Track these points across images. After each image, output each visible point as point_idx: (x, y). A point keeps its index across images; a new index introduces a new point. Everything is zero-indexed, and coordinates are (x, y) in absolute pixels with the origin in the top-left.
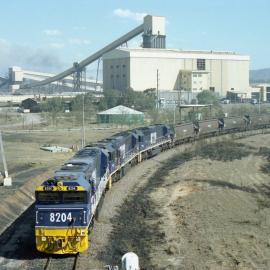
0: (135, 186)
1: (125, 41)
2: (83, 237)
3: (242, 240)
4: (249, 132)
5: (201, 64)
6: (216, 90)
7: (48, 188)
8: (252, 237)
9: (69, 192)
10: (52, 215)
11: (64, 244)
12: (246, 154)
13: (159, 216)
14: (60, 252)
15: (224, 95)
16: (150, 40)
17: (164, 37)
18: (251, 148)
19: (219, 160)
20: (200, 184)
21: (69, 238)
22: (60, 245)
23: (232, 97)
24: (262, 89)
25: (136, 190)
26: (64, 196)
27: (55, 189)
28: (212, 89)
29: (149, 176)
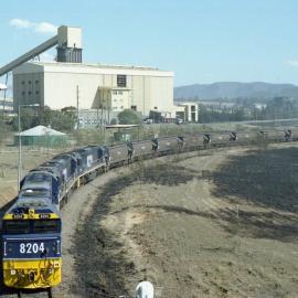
0: (81, 214)
1: (37, 54)
2: (56, 269)
3: (221, 268)
4: (185, 155)
5: (122, 81)
6: (138, 110)
7: (19, 217)
8: (230, 264)
9: (41, 220)
10: (22, 246)
11: (36, 278)
12: (190, 178)
13: (120, 245)
14: (32, 286)
15: (147, 114)
16: (65, 53)
17: (81, 50)
18: (192, 171)
19: (163, 184)
20: (153, 211)
21: (42, 271)
22: (33, 278)
23: (156, 116)
24: (186, 108)
25: (83, 218)
26: (36, 224)
27: (26, 217)
28: (134, 107)
29: (91, 202)
